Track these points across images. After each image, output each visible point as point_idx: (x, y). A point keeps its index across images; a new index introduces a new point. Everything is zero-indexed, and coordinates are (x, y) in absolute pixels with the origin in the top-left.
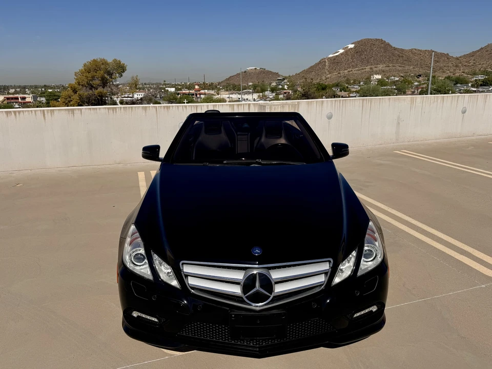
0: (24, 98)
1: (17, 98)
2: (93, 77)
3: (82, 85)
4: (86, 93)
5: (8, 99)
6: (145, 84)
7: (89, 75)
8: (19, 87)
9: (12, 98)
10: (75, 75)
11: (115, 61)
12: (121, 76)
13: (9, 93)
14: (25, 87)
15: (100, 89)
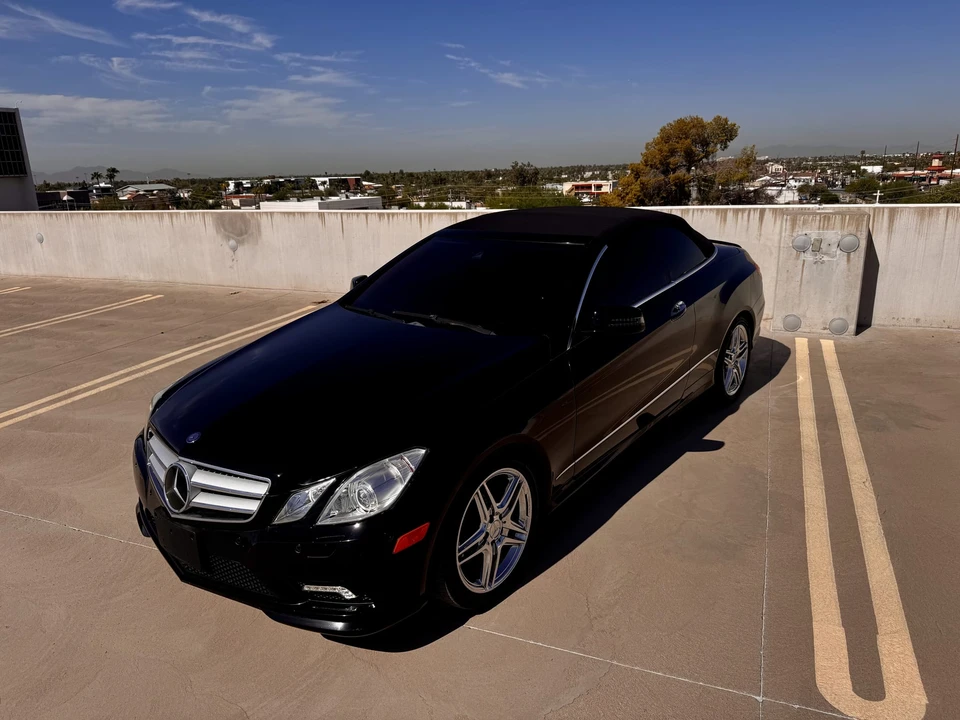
0: (599, 187)
1: (589, 187)
2: (673, 152)
3: (651, 166)
4: (653, 181)
5: (577, 187)
6: (821, 159)
7: (666, 148)
8: (600, 168)
9: (583, 187)
10: (647, 148)
11: (718, 119)
12: (725, 147)
13: (583, 179)
14: (607, 169)
15: (681, 172)
